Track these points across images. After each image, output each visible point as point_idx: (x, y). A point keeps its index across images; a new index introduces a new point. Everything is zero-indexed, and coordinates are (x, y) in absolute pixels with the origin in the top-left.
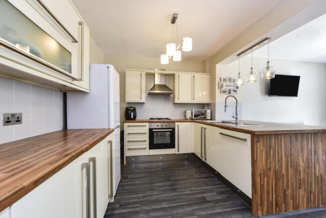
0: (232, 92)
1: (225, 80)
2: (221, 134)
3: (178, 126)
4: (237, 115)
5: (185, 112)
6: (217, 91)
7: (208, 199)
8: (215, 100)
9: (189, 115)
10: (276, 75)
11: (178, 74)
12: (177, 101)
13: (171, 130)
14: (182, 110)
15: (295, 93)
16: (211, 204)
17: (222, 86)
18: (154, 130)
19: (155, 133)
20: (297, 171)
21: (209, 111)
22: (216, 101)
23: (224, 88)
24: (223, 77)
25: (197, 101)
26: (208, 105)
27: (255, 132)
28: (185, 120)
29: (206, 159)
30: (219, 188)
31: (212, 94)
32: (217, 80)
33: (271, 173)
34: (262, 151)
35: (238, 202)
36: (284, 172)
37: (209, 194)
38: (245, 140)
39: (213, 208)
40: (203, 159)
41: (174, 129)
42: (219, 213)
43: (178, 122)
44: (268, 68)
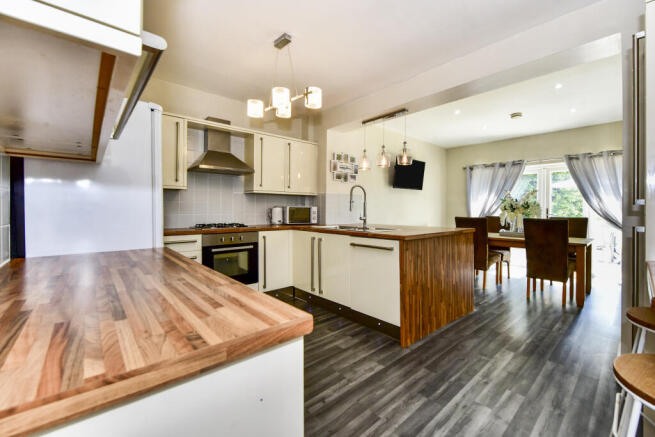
0: (349, 178)
1: (339, 157)
2: (353, 245)
3: (264, 237)
4: (365, 215)
5: (270, 211)
6: (329, 175)
7: (343, 347)
8: (325, 190)
9: (277, 217)
10: (414, 161)
11: (260, 136)
12: (257, 189)
13: (251, 247)
14: (265, 206)
15: (419, 186)
16: (351, 352)
17: (335, 168)
18: (214, 250)
19: (216, 256)
20: (439, 282)
21: (314, 209)
22: (328, 192)
23: (339, 171)
24: (338, 152)
25: (293, 191)
26: (312, 197)
27: (404, 237)
28: (271, 227)
29: (321, 292)
30: (351, 329)
31: (320, 180)
32: (329, 157)
33: (419, 288)
34: (410, 262)
35: (379, 339)
36: (429, 285)
37: (341, 341)
38: (391, 249)
39: (355, 355)
40: (316, 293)
41: (256, 245)
42: (365, 359)
43: (262, 230)
44: (404, 150)
